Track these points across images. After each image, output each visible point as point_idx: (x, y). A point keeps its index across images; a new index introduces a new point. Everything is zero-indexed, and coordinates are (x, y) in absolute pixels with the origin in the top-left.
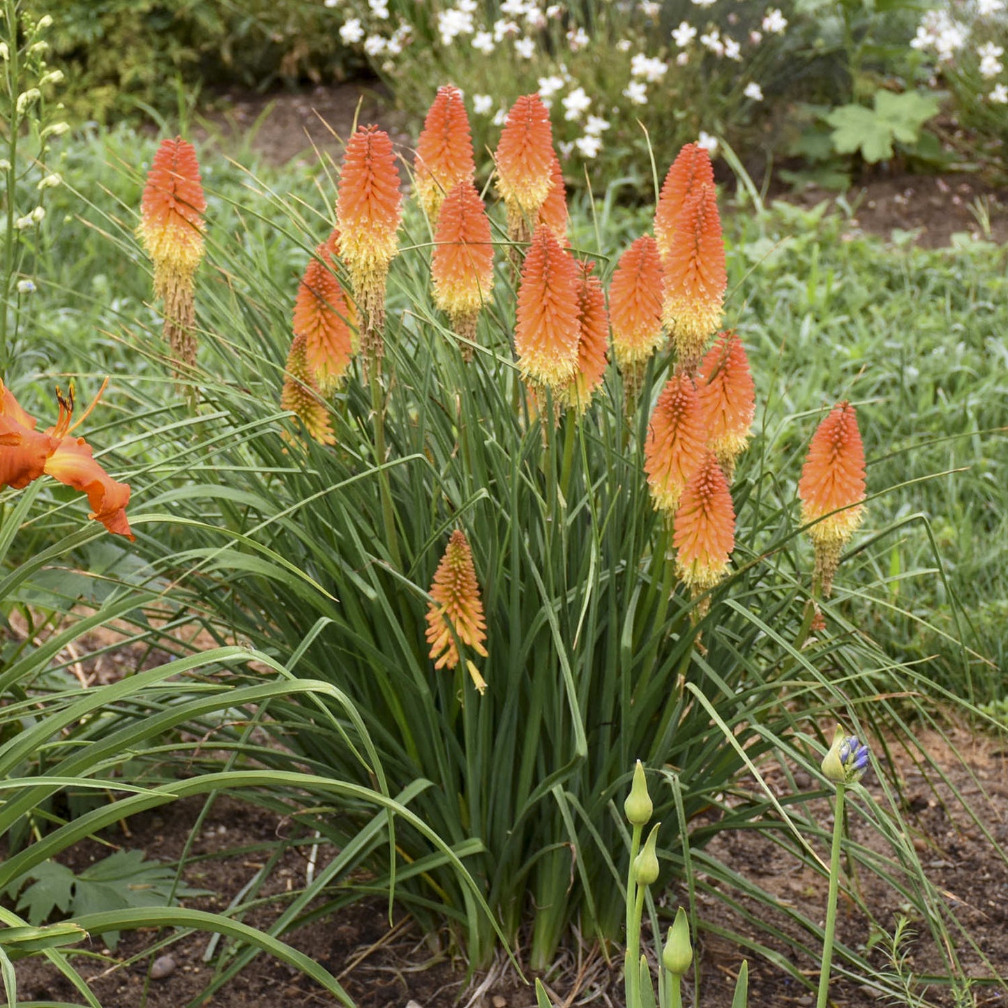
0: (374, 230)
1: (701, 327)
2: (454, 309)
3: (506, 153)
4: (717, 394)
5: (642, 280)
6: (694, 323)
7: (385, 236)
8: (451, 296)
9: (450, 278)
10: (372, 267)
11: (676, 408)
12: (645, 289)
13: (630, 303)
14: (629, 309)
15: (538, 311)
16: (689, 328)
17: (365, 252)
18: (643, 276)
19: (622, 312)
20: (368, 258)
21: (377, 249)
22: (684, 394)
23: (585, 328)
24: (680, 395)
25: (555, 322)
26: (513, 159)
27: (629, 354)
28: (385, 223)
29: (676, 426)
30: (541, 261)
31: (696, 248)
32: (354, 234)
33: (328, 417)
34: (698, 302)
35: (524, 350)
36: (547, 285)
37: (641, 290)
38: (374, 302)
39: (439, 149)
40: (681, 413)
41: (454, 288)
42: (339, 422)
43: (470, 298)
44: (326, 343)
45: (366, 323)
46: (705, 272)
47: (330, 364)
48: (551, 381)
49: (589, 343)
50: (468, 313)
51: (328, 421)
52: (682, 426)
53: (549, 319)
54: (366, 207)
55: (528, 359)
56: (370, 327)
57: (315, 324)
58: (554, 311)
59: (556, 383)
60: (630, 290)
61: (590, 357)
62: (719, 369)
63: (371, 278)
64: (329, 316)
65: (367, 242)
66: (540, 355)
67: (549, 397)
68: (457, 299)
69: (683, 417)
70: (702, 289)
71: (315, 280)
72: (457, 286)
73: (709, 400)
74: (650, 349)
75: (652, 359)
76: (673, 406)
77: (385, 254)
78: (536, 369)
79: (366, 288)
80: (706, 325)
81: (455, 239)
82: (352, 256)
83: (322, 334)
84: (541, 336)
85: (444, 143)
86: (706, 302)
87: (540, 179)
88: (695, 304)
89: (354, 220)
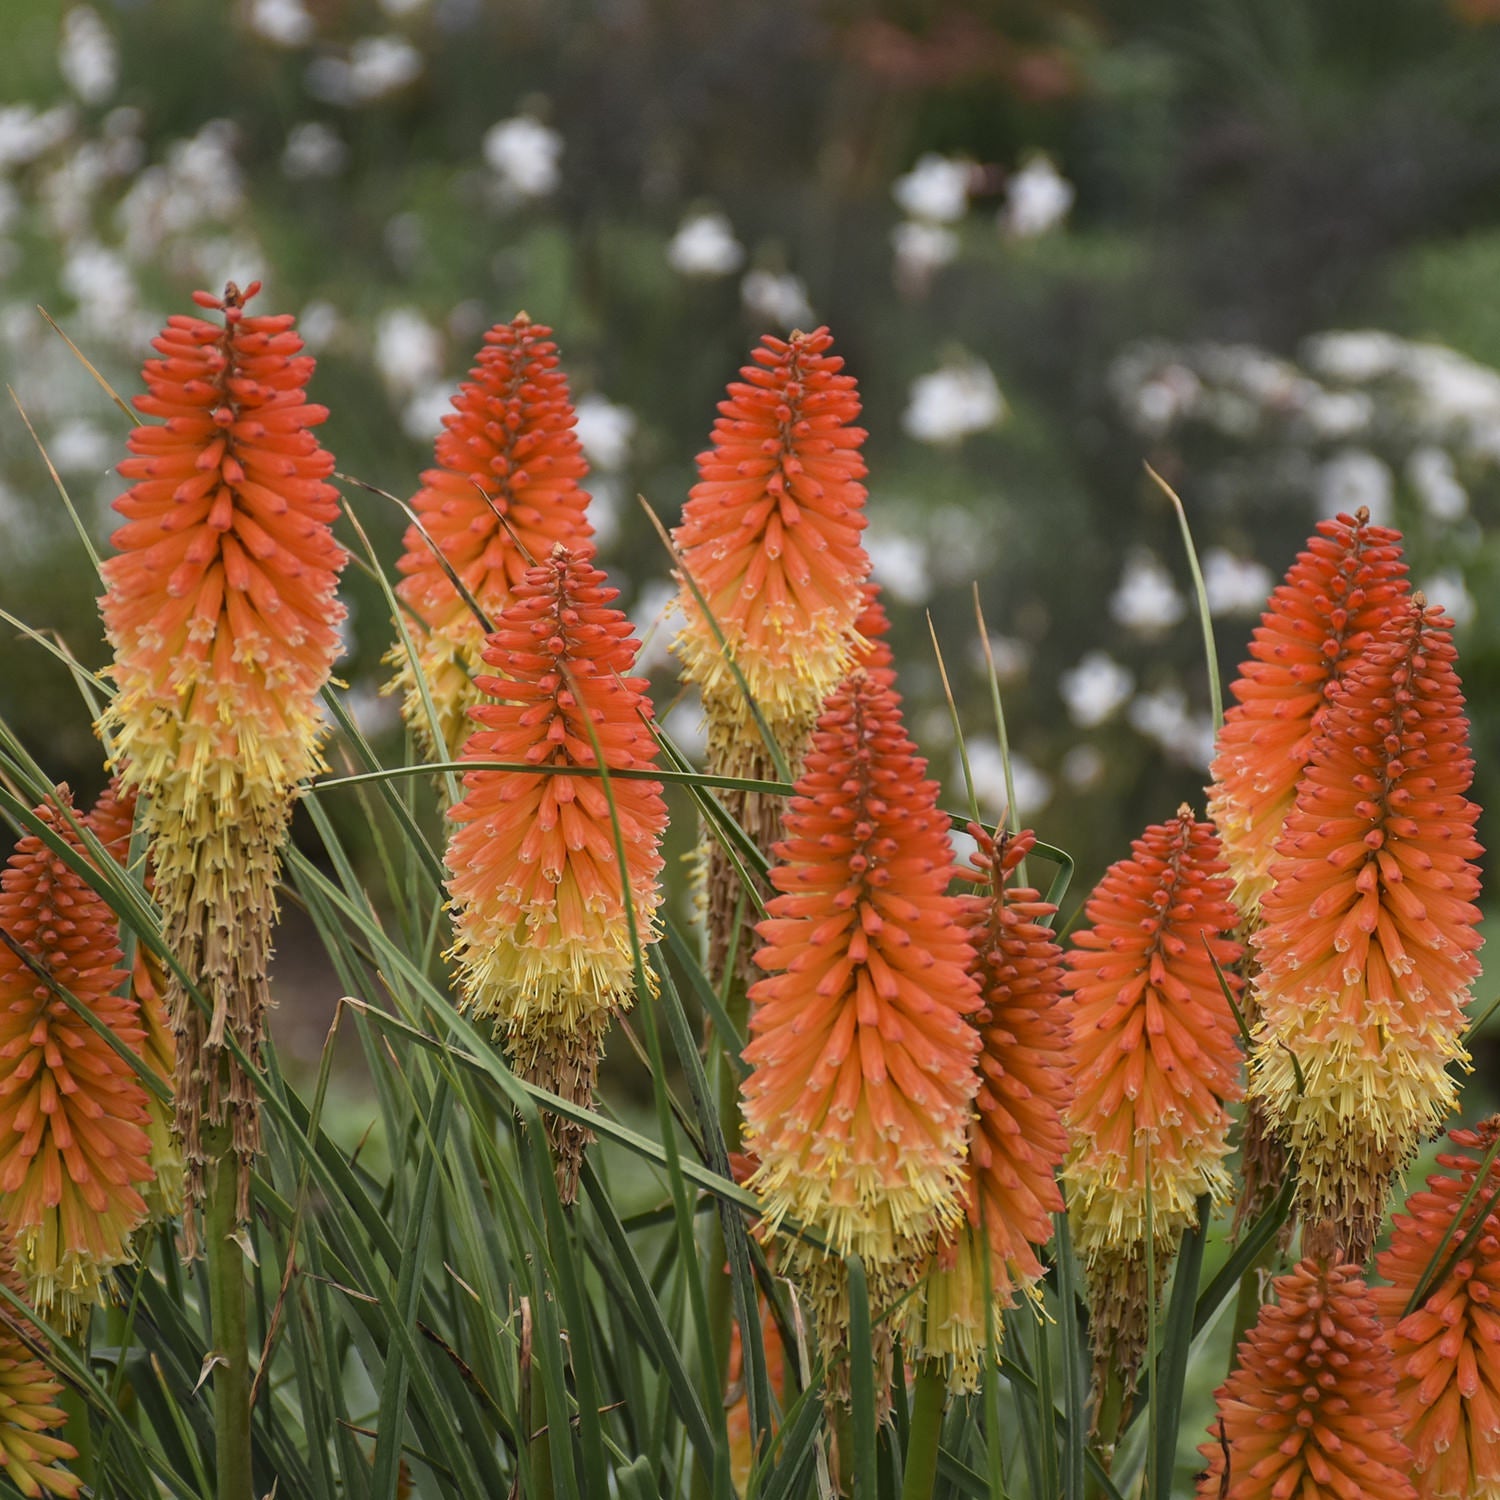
0: (238, 669)
1: (1390, 1105)
2: (521, 1009)
3: (711, 529)
4: (1449, 1345)
5: (1168, 958)
6: (1369, 1090)
7: (276, 699)
8: (510, 958)
9: (510, 891)
10: (227, 807)
11: (1310, 1374)
12: (1178, 991)
13: (1129, 1037)
14: (1123, 1057)
15: (832, 982)
16: (1347, 1108)
17: (202, 753)
18: (1175, 945)
19: (1103, 1061)
20: (213, 778)
21: (249, 747)
22: (1340, 1323)
23: (994, 1067)
24: (1328, 1327)
25: (893, 1027)
26: (735, 550)
27: (1116, 1218)
28: (280, 644)
29: (1310, 1441)
30: (848, 800)
31: (1382, 823)
32: (163, 683)
33: (59, 1400)
34: (1383, 1013)
35: (775, 1131)
36: (865, 895)
37: (1163, 999)
38: (230, 948)
39: (481, 523)
40: (1327, 1394)
41: (523, 932)
42: (98, 1417)
43: (578, 967)
44: (61, 1137)
45: (199, 1024)
46: (1411, 904)
47: (72, 1217)
48: (868, 1249)
49: (1007, 1123)
50: (569, 1022)
51: (54, 1413)
52: (1332, 1441)
53: (868, 1011)
54: (211, 589)
55: (788, 1166)
56: (215, 1038)
57: (24, 1070)
58: (887, 983)
59: (886, 1256)
60: (1129, 991)
61: (1006, 1175)
62: (1458, 1252)
63: (221, 856)
64: (74, 1041)
65: (213, 713)
66: (832, 1148)
67: (859, 1309)
68: (532, 973)
69: (1336, 1406)
70: (1401, 963)
71: (30, 914)
72: (534, 922)
73: (1417, 1363)
74: (1187, 1203)
75: (1193, 1240)
76: (1300, 1364)
77: (276, 768)
78: (813, 1201)
79: (204, 894)
80: (1407, 1100)
81: (535, 753)
82: (155, 770)
83: (48, 1103)
84: (837, 1074)
85: (499, 506)
86: (1409, 1015)
87: (824, 617)
88: (1373, 1019)
89: (165, 630)
